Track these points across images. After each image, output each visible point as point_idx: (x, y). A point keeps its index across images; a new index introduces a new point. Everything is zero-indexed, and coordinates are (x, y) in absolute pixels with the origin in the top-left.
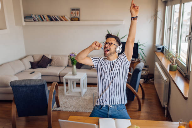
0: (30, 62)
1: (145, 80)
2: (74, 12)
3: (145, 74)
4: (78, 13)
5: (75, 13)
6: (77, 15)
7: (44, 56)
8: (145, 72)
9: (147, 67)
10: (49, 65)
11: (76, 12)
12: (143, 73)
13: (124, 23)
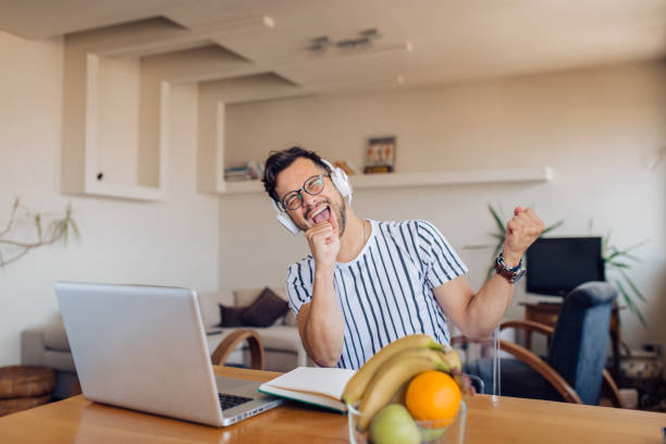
0: (221, 306)
1: (645, 397)
2: (376, 148)
3: (647, 374)
4: (388, 152)
5: (380, 152)
6: (384, 156)
7: (267, 291)
8: (646, 367)
9: (655, 348)
10: (279, 321)
11: (385, 148)
12: (636, 368)
13: (549, 174)
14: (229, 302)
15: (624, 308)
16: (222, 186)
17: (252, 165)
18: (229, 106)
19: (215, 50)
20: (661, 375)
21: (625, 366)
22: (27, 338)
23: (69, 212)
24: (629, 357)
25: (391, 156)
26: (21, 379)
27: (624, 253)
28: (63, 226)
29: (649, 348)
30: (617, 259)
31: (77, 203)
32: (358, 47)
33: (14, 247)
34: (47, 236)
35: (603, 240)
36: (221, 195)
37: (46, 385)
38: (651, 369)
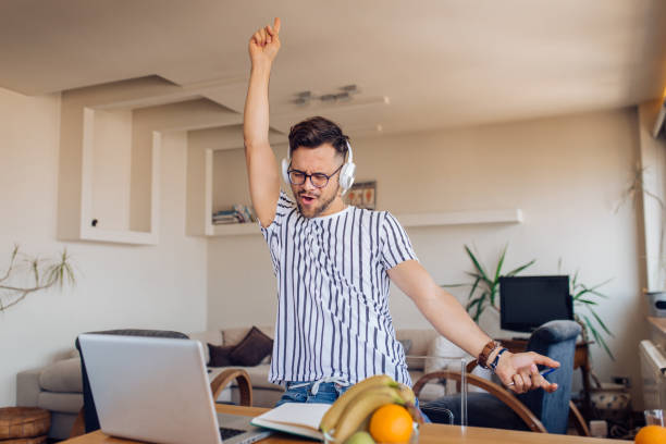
0: (209, 346)
1: (615, 428)
2: (358, 192)
3: (615, 406)
4: (369, 196)
5: (361, 196)
6: (365, 199)
7: (254, 329)
8: (615, 399)
9: (624, 381)
10: (266, 360)
11: (366, 191)
12: (605, 400)
13: (520, 216)
14: (218, 342)
15: (593, 343)
16: (210, 229)
17: (240, 208)
18: (216, 153)
19: (204, 103)
20: (629, 406)
21: (595, 398)
22: (22, 379)
23: (64, 259)
24: (599, 390)
25: (372, 199)
26: (18, 420)
27: (590, 291)
28: (59, 271)
29: (618, 381)
30: (585, 297)
31: (72, 249)
32: (339, 100)
33: (12, 291)
34: (43, 281)
35: (571, 278)
36: (210, 238)
37: (42, 426)
38: (620, 400)
